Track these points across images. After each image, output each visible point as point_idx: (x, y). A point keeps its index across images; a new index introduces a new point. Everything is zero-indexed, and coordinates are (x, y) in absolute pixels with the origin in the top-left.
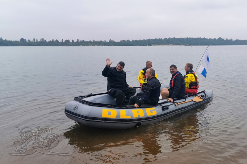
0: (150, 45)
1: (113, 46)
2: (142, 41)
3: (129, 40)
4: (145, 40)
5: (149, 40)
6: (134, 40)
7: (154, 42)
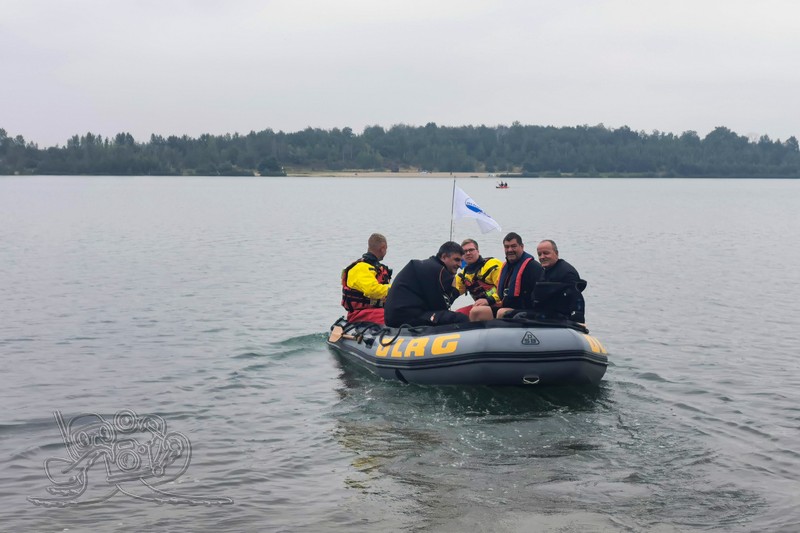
0: (271, 168)
1: (22, 173)
2: (221, 142)
3: (129, 137)
4: (237, 139)
5: (267, 135)
6: (166, 137)
7: (300, 151)
